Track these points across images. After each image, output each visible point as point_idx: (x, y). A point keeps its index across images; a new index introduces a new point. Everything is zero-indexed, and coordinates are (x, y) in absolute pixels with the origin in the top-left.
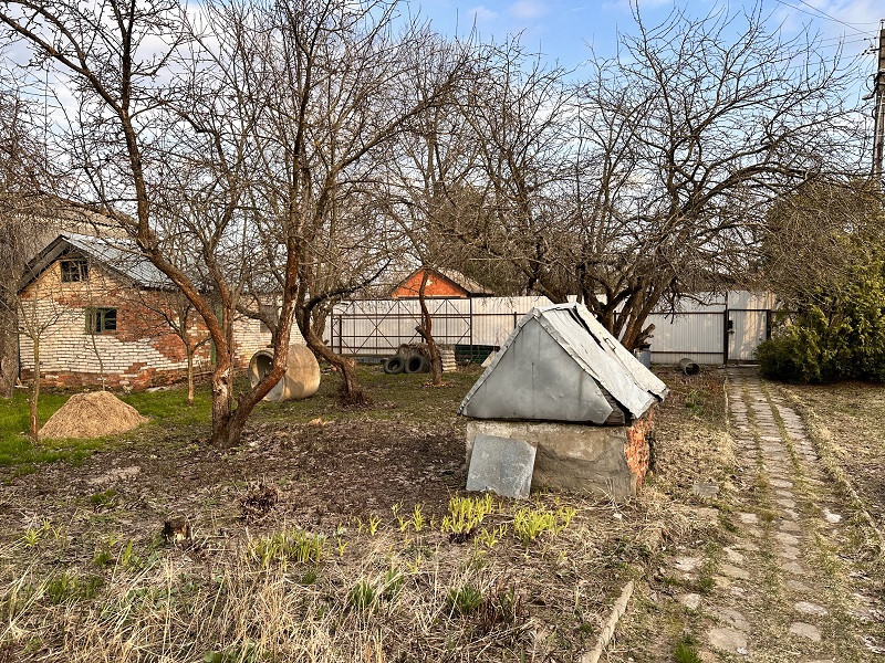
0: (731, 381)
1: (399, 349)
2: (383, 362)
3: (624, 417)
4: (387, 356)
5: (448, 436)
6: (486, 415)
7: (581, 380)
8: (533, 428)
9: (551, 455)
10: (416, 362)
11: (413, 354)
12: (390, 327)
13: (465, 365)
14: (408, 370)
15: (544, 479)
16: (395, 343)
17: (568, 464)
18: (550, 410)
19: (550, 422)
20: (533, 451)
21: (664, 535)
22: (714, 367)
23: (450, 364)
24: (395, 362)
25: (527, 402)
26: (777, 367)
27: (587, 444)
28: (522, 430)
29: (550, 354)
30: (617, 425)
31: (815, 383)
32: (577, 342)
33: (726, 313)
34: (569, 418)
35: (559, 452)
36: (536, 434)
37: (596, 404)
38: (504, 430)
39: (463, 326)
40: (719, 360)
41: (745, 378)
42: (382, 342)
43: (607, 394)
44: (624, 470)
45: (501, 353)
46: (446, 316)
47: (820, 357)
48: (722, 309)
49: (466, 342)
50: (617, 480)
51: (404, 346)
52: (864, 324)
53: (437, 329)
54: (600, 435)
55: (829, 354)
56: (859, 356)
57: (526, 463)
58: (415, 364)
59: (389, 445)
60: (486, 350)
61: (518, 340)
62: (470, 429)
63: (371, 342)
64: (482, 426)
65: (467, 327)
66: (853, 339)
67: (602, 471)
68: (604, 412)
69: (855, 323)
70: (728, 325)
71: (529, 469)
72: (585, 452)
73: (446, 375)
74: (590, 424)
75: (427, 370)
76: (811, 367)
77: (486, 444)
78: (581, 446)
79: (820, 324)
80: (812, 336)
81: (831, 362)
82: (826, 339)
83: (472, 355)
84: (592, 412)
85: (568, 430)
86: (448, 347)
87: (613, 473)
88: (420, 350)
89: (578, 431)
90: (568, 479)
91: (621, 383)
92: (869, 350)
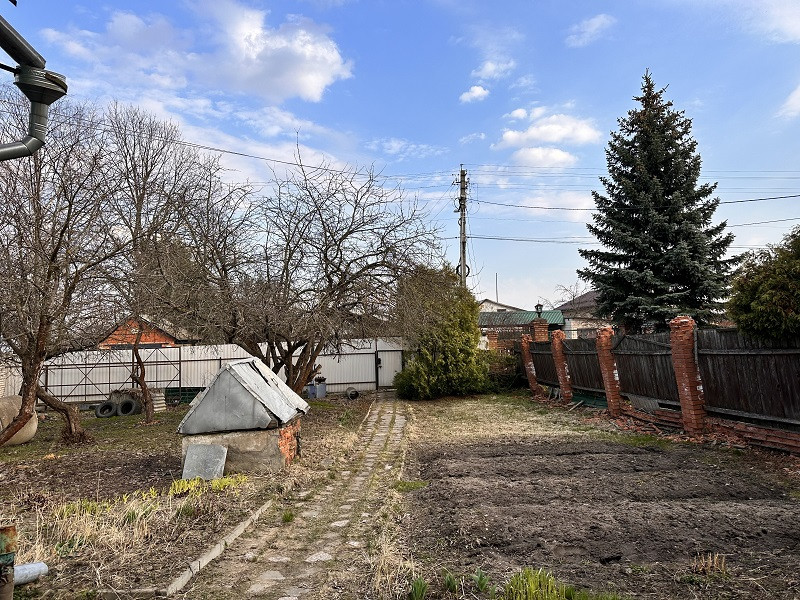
0: (377, 401)
1: (111, 395)
2: (92, 408)
3: (278, 423)
4: (96, 402)
5: (166, 455)
6: (195, 431)
7: (254, 404)
8: (225, 436)
9: (237, 451)
10: (128, 406)
11: (125, 398)
12: (99, 376)
13: (175, 405)
14: (120, 412)
15: (232, 467)
16: (105, 389)
17: (246, 455)
18: (236, 424)
19: (236, 431)
20: (226, 450)
21: (296, 484)
22: (369, 392)
23: (160, 405)
24: (107, 407)
25: (221, 420)
26: (406, 391)
27: (257, 442)
28: (219, 438)
29: (237, 390)
30: (274, 428)
31: (427, 399)
32: (253, 382)
33: (376, 354)
34: (247, 428)
35: (241, 449)
36: (227, 440)
37: (263, 417)
38: (207, 440)
39: (173, 371)
40: (372, 387)
41: (387, 399)
42: (91, 390)
43: (269, 411)
44: (278, 454)
45: (206, 391)
46: (157, 363)
47: (428, 382)
48: (373, 350)
49: (175, 385)
50: (274, 460)
51: (116, 392)
52: (451, 358)
53: (150, 376)
54: (264, 435)
55: (433, 379)
56: (450, 380)
57: (221, 458)
58: (127, 407)
59: (120, 465)
60: (195, 391)
61: (217, 384)
62: (184, 441)
63: (80, 391)
64: (192, 439)
65: (177, 372)
66: (446, 368)
67: (266, 457)
68: (267, 421)
69: (445, 358)
70: (378, 361)
71: (223, 461)
72: (256, 446)
73: (158, 415)
74: (259, 429)
75: (138, 412)
76: (424, 388)
77: (194, 450)
78: (254, 443)
79: (428, 360)
80: (423, 368)
81: (435, 384)
82: (432, 370)
83: (181, 396)
84: (260, 422)
85: (246, 435)
86: (159, 390)
87: (273, 456)
88: (132, 395)
89: (252, 435)
90: (246, 464)
91: (278, 404)
92: (455, 376)
